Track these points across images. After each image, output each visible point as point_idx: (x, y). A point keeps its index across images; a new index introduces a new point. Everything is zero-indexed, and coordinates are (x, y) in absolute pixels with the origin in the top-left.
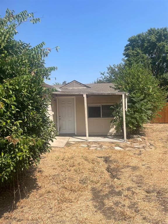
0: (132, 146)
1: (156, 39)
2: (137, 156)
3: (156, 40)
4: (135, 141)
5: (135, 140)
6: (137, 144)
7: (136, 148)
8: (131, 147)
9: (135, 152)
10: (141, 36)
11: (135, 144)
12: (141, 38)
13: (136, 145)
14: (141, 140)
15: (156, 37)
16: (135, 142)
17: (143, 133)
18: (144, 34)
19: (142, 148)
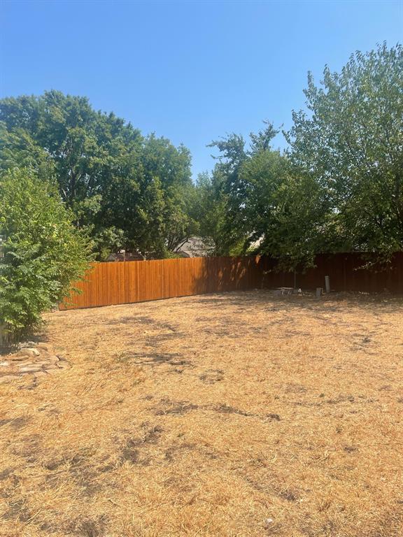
0: (15, 371)
1: (64, 118)
2: (26, 391)
3: (64, 120)
4: (23, 357)
5: (22, 355)
6: (28, 363)
7: (25, 372)
8: (10, 374)
9: (21, 384)
10: (29, 102)
11: (21, 364)
12: (30, 107)
13: (24, 367)
14: (37, 352)
15: (65, 114)
16: (21, 360)
17: (42, 335)
18: (37, 100)
19: (39, 371)
